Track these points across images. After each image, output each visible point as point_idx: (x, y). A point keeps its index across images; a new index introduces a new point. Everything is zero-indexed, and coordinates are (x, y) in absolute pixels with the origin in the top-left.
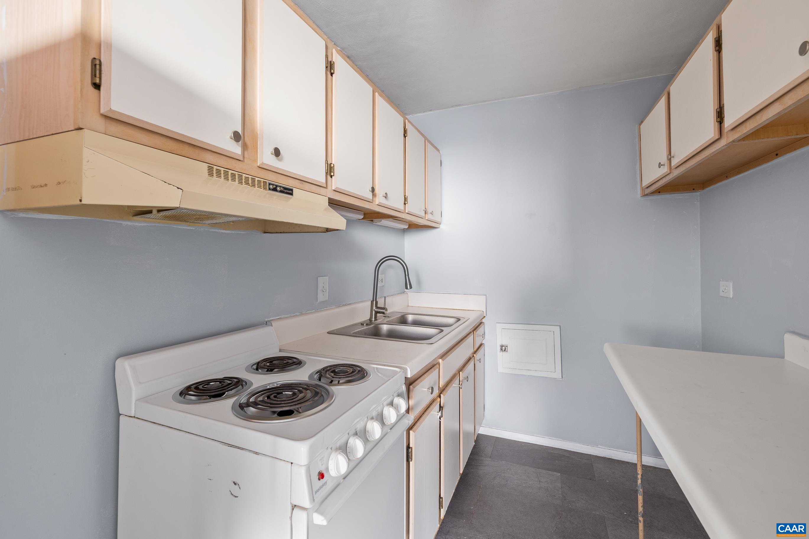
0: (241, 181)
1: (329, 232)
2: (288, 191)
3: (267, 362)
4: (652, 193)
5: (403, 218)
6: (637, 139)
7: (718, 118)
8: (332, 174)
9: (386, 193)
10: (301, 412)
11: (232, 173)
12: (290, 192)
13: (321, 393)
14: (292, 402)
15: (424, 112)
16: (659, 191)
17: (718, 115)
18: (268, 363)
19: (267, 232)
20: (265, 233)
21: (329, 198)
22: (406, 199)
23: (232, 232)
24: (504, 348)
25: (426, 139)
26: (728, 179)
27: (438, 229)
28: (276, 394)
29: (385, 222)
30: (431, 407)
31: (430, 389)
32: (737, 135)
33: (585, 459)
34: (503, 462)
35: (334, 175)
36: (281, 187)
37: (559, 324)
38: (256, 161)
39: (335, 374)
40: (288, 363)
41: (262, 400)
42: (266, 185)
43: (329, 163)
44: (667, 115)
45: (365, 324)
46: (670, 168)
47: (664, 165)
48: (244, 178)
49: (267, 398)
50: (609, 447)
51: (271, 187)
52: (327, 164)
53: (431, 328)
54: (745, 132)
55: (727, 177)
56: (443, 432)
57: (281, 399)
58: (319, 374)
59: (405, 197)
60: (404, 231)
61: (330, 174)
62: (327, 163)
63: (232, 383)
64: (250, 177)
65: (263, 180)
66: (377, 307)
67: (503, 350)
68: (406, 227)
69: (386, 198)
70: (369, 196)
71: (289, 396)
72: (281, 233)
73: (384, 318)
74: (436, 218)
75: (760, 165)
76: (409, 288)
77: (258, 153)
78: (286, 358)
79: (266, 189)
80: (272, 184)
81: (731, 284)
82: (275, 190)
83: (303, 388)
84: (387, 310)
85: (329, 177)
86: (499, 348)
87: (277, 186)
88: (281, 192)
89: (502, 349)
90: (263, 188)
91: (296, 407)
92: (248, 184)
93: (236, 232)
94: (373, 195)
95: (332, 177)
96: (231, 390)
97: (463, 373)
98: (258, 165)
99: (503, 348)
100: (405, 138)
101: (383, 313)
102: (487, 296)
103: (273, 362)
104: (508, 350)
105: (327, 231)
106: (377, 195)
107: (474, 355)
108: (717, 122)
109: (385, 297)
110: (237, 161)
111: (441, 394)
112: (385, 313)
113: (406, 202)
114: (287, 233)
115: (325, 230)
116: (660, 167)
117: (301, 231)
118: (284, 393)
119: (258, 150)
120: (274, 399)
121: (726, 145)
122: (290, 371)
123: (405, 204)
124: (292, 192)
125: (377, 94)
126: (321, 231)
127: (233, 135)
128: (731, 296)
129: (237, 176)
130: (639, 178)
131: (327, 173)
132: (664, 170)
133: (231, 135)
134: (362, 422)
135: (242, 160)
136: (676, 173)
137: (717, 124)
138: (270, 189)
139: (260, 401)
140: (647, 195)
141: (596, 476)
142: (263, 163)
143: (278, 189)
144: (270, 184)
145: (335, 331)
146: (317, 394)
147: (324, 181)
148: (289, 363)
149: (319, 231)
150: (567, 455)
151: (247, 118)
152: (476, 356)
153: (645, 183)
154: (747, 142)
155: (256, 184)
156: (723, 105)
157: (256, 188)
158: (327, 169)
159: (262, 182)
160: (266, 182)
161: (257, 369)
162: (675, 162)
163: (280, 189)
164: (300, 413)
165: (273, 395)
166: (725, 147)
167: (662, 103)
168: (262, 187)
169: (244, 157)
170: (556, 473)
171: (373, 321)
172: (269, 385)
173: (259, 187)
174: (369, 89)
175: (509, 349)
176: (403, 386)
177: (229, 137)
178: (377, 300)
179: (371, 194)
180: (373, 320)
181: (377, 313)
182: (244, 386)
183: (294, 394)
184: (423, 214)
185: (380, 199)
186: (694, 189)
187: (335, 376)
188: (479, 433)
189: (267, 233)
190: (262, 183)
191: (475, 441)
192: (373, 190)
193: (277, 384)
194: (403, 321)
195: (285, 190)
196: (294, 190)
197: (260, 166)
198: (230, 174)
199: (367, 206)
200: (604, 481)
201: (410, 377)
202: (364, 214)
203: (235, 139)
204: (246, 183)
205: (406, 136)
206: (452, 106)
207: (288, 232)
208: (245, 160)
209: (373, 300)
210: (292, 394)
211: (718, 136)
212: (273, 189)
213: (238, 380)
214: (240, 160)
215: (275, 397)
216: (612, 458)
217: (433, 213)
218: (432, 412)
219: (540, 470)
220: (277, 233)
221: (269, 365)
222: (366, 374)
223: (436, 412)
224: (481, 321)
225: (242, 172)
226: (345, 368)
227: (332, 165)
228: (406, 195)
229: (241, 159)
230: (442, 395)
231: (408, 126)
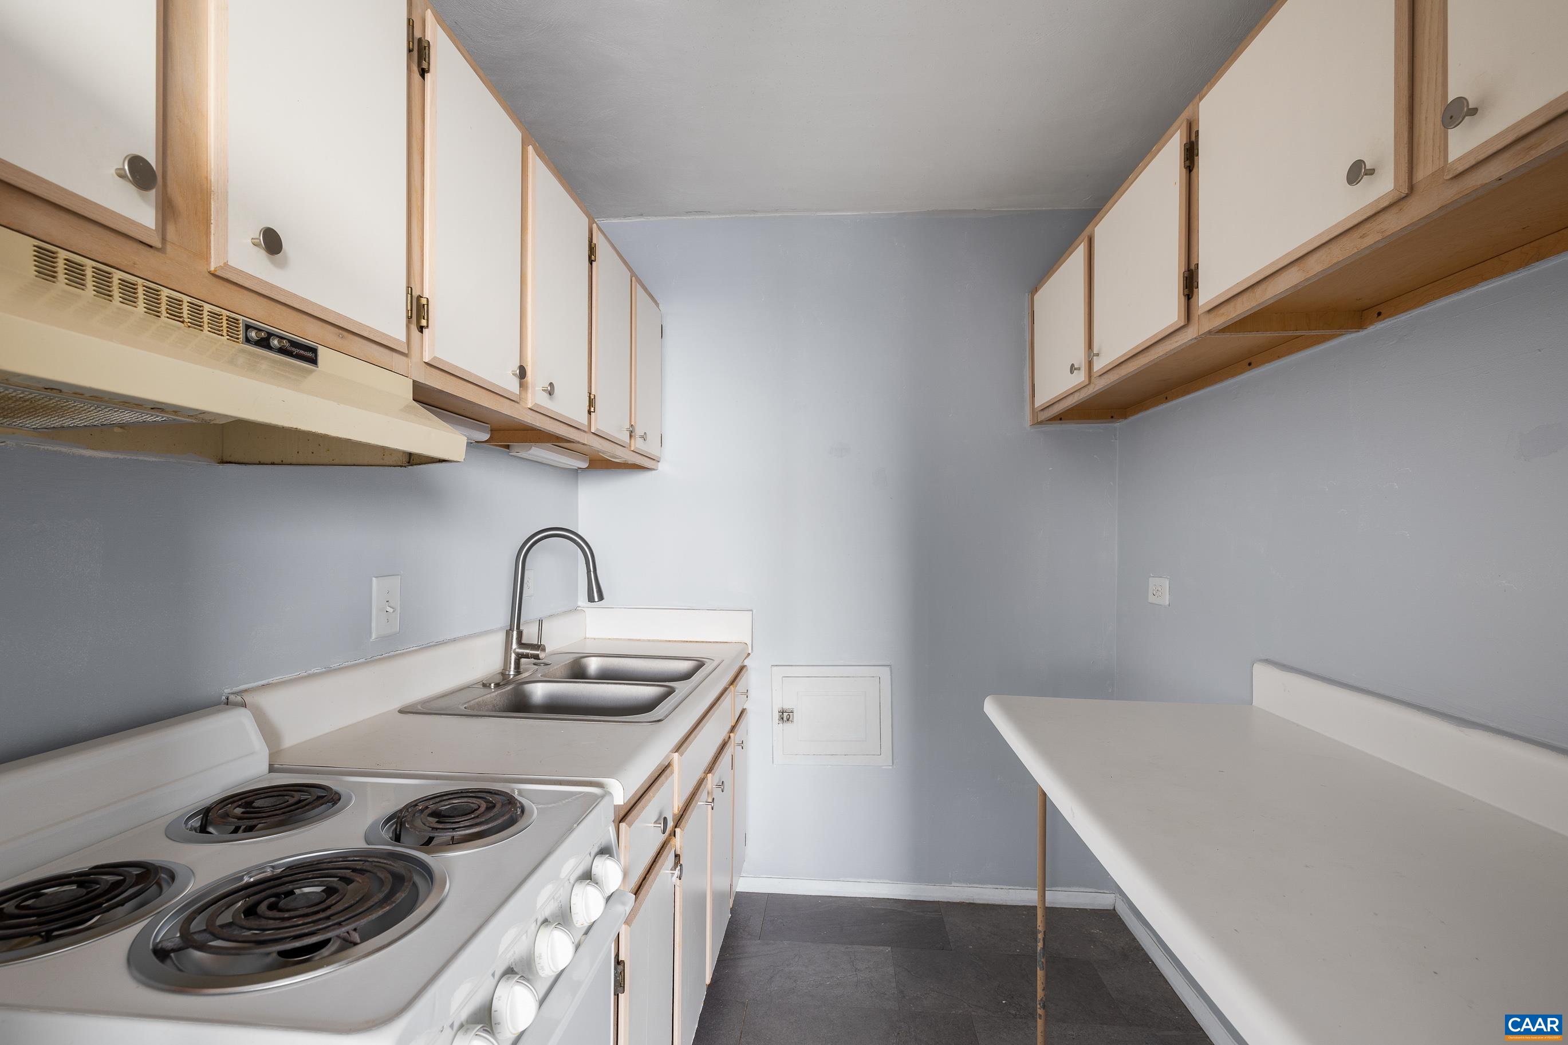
0: (156, 307)
1: (415, 467)
2: (302, 352)
3: (236, 804)
4: (1050, 420)
5: (584, 444)
6: (1027, 321)
7: (1186, 288)
8: (424, 323)
9: (551, 384)
10: (359, 941)
11: (124, 281)
12: (310, 354)
13: (411, 878)
14: (328, 918)
15: (625, 216)
16: (1060, 418)
17: (1186, 282)
18: (239, 806)
19: (229, 459)
20: (223, 462)
21: (414, 381)
22: (591, 402)
23: (116, 456)
24: (785, 716)
25: (633, 274)
26: (1169, 401)
27: (653, 472)
28: (273, 899)
29: (539, 452)
30: (660, 862)
31: (661, 824)
32: (1218, 321)
33: (930, 912)
34: (785, 942)
35: (427, 327)
36: (281, 338)
37: (888, 663)
38: (206, 257)
39: (442, 819)
40: (300, 801)
41: (231, 921)
42: (237, 327)
43: (416, 294)
44: (1087, 279)
45: (492, 685)
46: (1090, 377)
47: (1079, 369)
48: (164, 299)
49: (245, 916)
50: (970, 884)
51: (253, 334)
52: (409, 295)
53: (648, 685)
54: (1234, 316)
55: (1166, 398)
56: (680, 909)
57: (292, 914)
58: (396, 823)
59: (590, 397)
60: (576, 472)
61: (418, 321)
62: (411, 294)
63: (124, 880)
64: (186, 299)
65: (228, 313)
66: (521, 644)
67: (785, 719)
68: (585, 465)
69: (550, 394)
70: (512, 385)
71: (317, 901)
72: (273, 464)
73: (536, 667)
74: (650, 447)
75: (1221, 380)
76: (596, 600)
77: (212, 236)
78: (291, 788)
79: (238, 339)
80: (255, 328)
81: (1166, 583)
82: (264, 343)
83: (354, 870)
84: (544, 650)
85: (414, 328)
86: (776, 716)
87: (270, 335)
88: (282, 351)
89: (783, 719)
90: (228, 335)
91: (344, 929)
92: (180, 317)
93: (129, 458)
94: (521, 385)
95: (422, 332)
96: (122, 905)
97: (713, 775)
98: (212, 269)
99: (785, 714)
100: (591, 264)
101: (537, 657)
102: (754, 611)
103: (254, 804)
104: (795, 719)
105: (409, 463)
106: (530, 386)
107: (731, 734)
108: (1183, 294)
109: (541, 622)
110: (141, 247)
111: (676, 827)
112: (540, 657)
113: (592, 409)
114: (291, 464)
115: (405, 459)
116: (1072, 372)
117: (336, 462)
118: (297, 891)
119: (212, 226)
120: (271, 914)
121: (1195, 338)
122: (308, 824)
123: (590, 412)
124: (316, 356)
125: (530, 148)
126: (391, 463)
127: (126, 167)
128: (1167, 603)
129: (140, 290)
130: (1028, 393)
131: (409, 318)
132: (1080, 377)
133: (121, 167)
134: (524, 937)
135: (159, 245)
136: (1099, 385)
137: (1183, 299)
138: (248, 340)
139: (222, 926)
140: (1041, 423)
141: (950, 941)
142: (226, 264)
143: (275, 342)
144: (248, 327)
145: (419, 707)
146: (399, 880)
147: (403, 338)
148: (305, 803)
149: (388, 463)
150: (899, 910)
151: (175, 129)
152: (734, 737)
153: (1040, 401)
154: (1227, 335)
155: (206, 320)
156: (1196, 266)
157: (206, 332)
158: (409, 308)
159: (225, 318)
160: (237, 320)
161: (203, 829)
162: (1099, 365)
163: (279, 342)
164: (355, 944)
165: (266, 903)
166: (1193, 342)
167: (1079, 254)
168: (225, 331)
169: (164, 240)
170: (883, 947)
171: (512, 677)
172: (248, 874)
173: (217, 330)
174: (515, 135)
175: (796, 716)
176: (610, 828)
177: (113, 171)
178: (521, 628)
179: (516, 382)
180: (512, 673)
181: (519, 657)
182: (164, 886)
183: (330, 891)
184: (624, 437)
185: (536, 397)
186: (1112, 417)
187: (441, 826)
188: (739, 889)
189: (230, 463)
190: (225, 322)
191: (732, 911)
192: (522, 373)
193: (273, 867)
194: (578, 673)
195: (293, 349)
196: (321, 350)
197: (217, 273)
198: (116, 282)
199: (506, 409)
200: (965, 947)
201: (623, 804)
202: (491, 430)
203: (133, 180)
204: (170, 314)
205: (592, 261)
206: (688, 213)
207: (294, 462)
208: (169, 248)
209: (511, 629)
210: (323, 891)
211: (1185, 322)
212: (258, 340)
213: (142, 870)
214: (151, 247)
215: (271, 907)
216: (975, 902)
217: (646, 437)
218: (662, 871)
219: (854, 946)
220: (260, 463)
221: (243, 813)
222: (519, 811)
223: (668, 870)
224: (742, 665)
225: (158, 282)
226: (465, 800)
227: (424, 301)
228: (593, 392)
229: (156, 242)
230: (678, 830)
231: (598, 239)
